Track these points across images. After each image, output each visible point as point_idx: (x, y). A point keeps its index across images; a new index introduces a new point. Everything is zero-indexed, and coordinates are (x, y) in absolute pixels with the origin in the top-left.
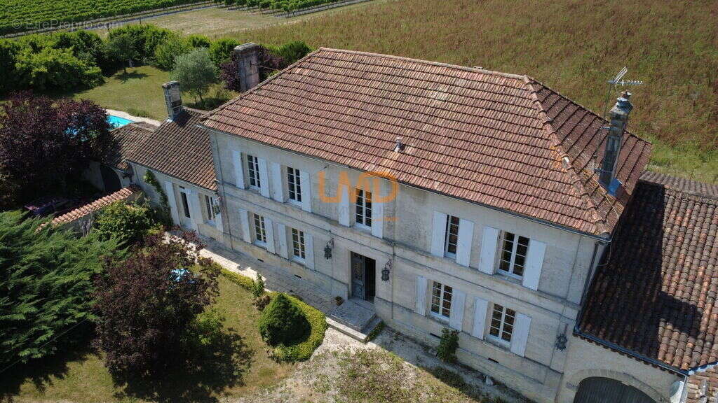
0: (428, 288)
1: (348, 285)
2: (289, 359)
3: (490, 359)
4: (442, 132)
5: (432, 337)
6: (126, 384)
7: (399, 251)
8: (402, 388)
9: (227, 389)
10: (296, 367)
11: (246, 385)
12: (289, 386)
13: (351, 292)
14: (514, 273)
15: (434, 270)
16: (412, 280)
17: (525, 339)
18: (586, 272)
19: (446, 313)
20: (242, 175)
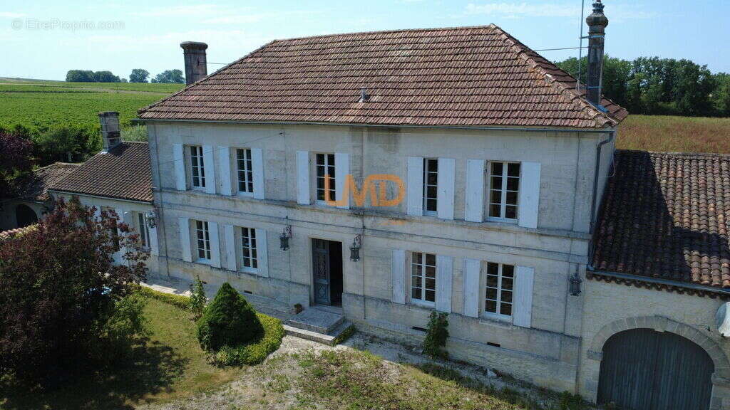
0: (406, 261)
1: (309, 286)
2: (235, 363)
3: (489, 344)
4: (410, 79)
5: (415, 332)
6: (5, 400)
7: (369, 222)
8: (384, 384)
9: (150, 396)
10: (245, 370)
11: (175, 391)
12: (235, 388)
13: (313, 298)
14: (506, 217)
15: (411, 235)
16: (386, 257)
17: (529, 300)
18: (591, 187)
19: (431, 296)
20: (184, 173)
